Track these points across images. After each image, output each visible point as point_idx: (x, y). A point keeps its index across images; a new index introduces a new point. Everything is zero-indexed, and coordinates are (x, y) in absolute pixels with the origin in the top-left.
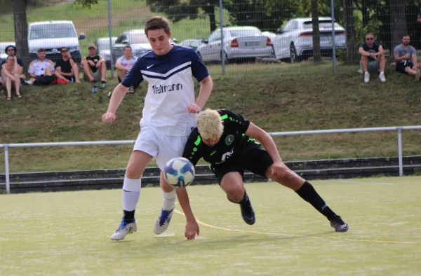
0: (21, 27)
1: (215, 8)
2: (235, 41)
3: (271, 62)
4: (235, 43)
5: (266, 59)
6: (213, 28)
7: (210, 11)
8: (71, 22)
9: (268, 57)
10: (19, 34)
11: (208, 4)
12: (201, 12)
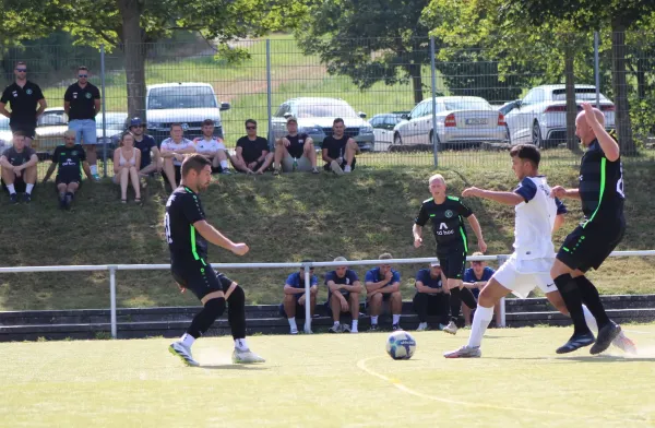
0: (137, 91)
1: (423, 67)
2: (451, 117)
3: (503, 149)
4: (450, 121)
5: (495, 144)
6: (419, 98)
7: (414, 72)
8: (208, 85)
9: (499, 141)
10: (134, 102)
11: (412, 62)
12: (401, 73)
